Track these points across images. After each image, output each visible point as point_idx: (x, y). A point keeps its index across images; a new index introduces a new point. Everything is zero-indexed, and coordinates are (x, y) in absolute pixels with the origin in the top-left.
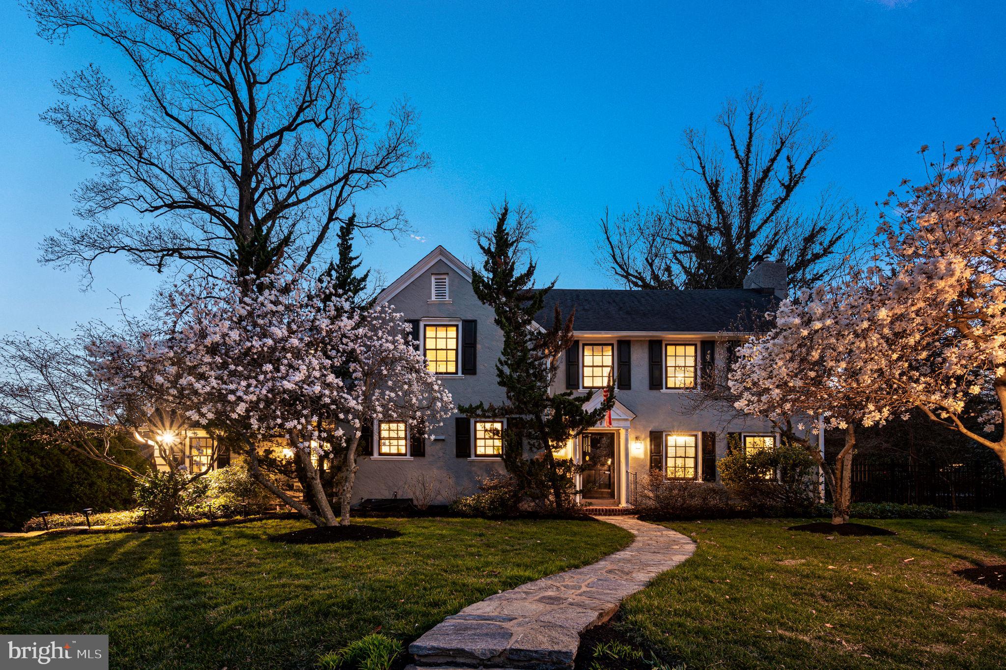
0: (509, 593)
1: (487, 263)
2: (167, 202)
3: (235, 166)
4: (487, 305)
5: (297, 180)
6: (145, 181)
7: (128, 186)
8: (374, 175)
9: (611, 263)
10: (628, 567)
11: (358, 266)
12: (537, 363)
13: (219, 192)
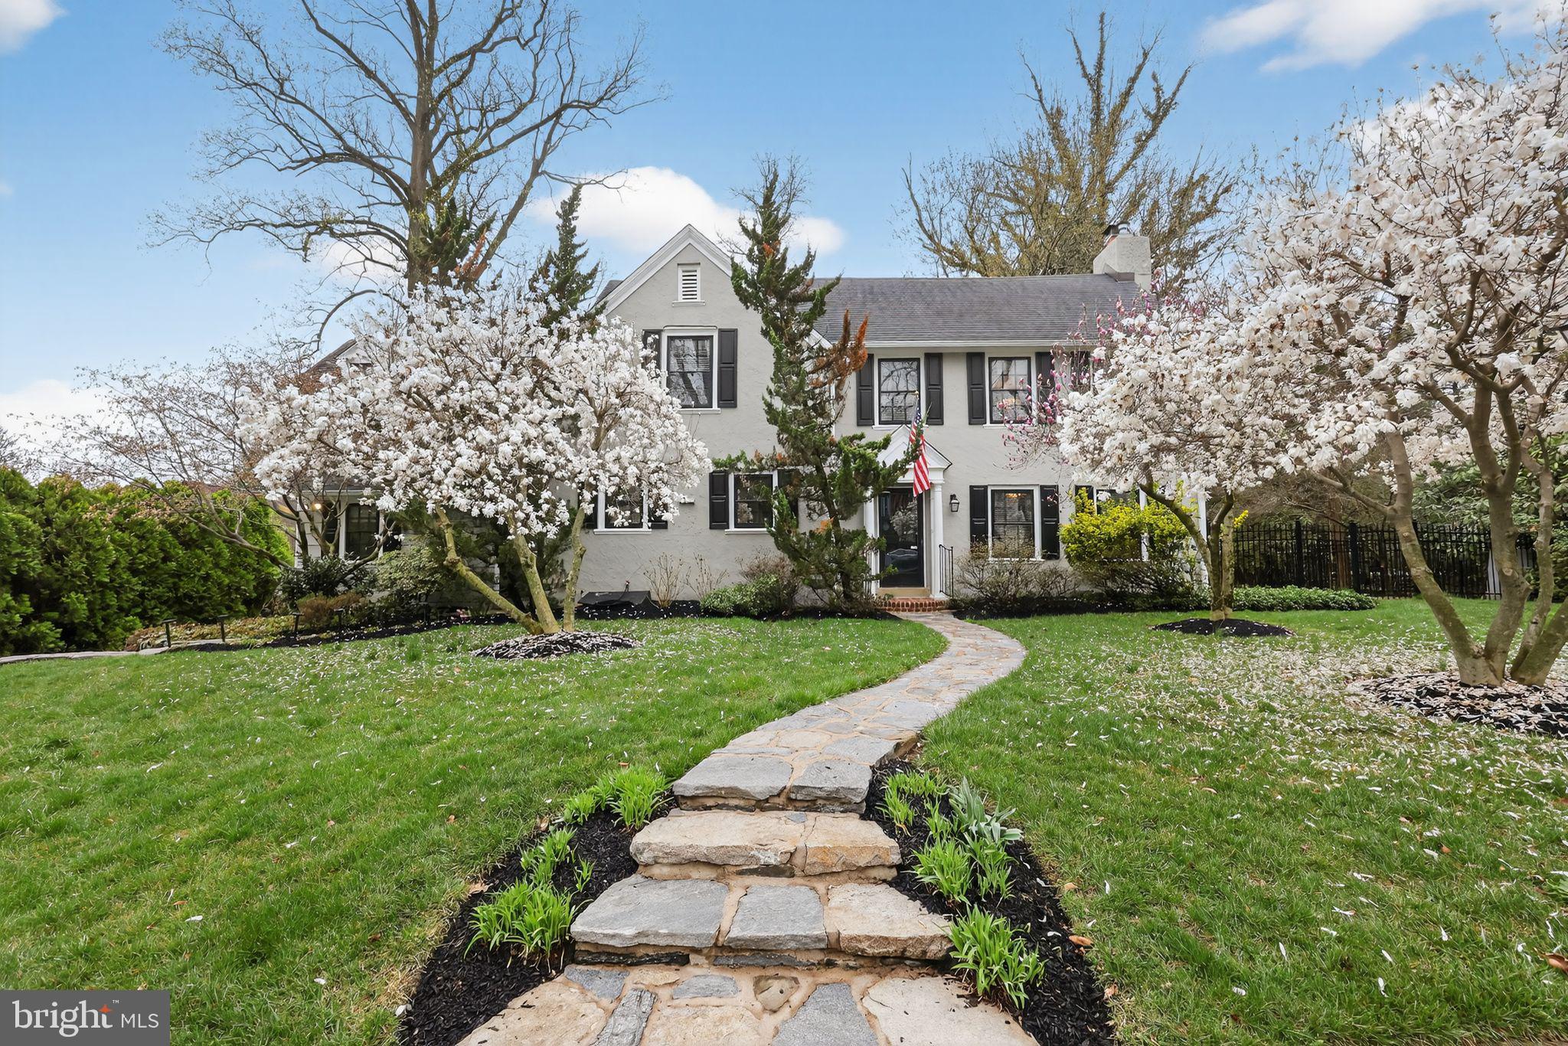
0: (787, 720)
1: (751, 250)
2: (316, 155)
3: (407, 100)
4: (751, 309)
5: (491, 119)
6: (286, 126)
7: (264, 133)
8: (594, 111)
9: (916, 233)
10: (936, 685)
11: (583, 256)
12: (817, 391)
13: (384, 140)
